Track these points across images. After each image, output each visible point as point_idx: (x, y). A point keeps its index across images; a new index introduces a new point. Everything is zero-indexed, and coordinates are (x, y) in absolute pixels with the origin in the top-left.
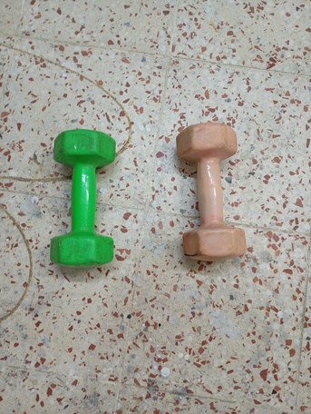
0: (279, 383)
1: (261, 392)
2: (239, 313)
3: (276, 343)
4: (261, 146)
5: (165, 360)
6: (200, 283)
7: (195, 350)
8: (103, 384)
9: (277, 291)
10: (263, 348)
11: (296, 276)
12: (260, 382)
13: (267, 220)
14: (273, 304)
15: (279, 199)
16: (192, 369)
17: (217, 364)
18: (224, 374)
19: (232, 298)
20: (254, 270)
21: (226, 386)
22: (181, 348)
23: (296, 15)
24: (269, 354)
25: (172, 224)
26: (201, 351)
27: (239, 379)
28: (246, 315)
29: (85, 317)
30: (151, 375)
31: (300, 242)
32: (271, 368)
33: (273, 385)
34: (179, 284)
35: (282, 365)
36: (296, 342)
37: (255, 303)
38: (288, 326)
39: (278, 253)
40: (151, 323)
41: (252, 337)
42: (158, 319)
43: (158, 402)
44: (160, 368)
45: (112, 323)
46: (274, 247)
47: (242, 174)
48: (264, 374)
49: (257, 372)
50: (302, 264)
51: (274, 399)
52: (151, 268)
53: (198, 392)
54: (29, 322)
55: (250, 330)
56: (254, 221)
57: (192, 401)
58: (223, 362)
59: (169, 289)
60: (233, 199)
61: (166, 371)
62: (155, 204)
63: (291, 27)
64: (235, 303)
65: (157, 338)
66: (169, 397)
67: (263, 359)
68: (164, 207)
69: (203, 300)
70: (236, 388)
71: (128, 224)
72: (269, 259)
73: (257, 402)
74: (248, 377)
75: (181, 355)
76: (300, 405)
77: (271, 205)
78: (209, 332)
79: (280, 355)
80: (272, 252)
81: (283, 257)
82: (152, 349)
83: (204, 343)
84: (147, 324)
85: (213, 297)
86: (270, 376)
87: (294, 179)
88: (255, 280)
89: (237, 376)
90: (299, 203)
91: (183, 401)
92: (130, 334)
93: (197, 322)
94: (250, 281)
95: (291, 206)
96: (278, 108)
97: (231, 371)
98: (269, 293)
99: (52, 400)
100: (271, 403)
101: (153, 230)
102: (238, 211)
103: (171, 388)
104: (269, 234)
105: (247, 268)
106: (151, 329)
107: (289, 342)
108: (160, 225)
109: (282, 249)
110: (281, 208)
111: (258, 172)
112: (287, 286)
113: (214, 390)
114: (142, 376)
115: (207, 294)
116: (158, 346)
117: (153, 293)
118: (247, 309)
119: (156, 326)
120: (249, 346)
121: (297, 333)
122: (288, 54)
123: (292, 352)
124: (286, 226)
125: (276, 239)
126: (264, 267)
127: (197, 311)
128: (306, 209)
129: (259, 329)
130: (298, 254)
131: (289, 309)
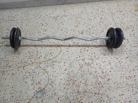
0: (102, 85)
1: (100, 87)
2: (90, 74)
3: (99, 78)
5: (79, 87)
6: (81, 71)
7: (84, 83)
8: (69, 95)
9: (96, 68)
10: (97, 79)
11: (98, 65)
12: (99, 86)
13: (90, 57)
14: (96, 71)
15: (91, 53)
16: (85, 87)
17: (89, 84)
18: (91, 86)
19: (88, 72)
20: (91, 66)
21: (92, 88)
22: (82, 83)
24: (98, 80)
25: (73, 62)
26: (86, 83)
27: (94, 86)
28: (92, 74)
29: (61, 83)
30: (78, 90)
31: (97, 59)
32: (100, 82)
33: (101, 85)
34: (78, 72)
35: (102, 81)
36: (103, 76)
37: (93, 72)
38: (100, 74)
39: (94, 62)
40: (75, 80)
41: (94, 78)
42: (76, 79)
43: (81, 95)
44: (79, 88)
45: (67, 82)
46: (93, 61)
47: (83, 51)
48: (99, 84)
49: (97, 84)
50: (99, 63)
51: (102, 88)
52: (72, 71)
53: (88, 91)
54: (50, 87)
55: (93, 77)
56: (88, 58)
57: (87, 93)
58: (90, 84)
59: (76, 73)
60: (83, 55)
61: (80, 89)
62: (69, 59)
63: (83, 27)
64: (89, 73)
66: (82, 93)
67: (97, 81)
68: (71, 60)
69: (83, 74)
70: (95, 88)
71: (65, 64)
72: (93, 64)
73: (99, 90)
74: (96, 85)
75: (82, 85)
76: (108, 88)
77: (90, 54)
78: (86, 79)
79: (100, 79)
80: (93, 62)
81: (95, 62)
82: (76, 85)
83: (86, 81)
84: (74, 81)
85: (85, 72)
86: (100, 84)
88: (91, 68)
89: (94, 85)
90: (94, 53)
91: (85, 93)
92: (71, 84)
93: (83, 78)
94: (90, 68)
95: (93, 54)
97: (92, 85)
98: (95, 69)
99: (59, 101)
100: (102, 89)
101: (70, 64)
102: (84, 57)
103: (82, 92)
104: (91, 59)
105: (89, 66)
106: (75, 81)
107: (101, 77)
108: (71, 63)
109: (94, 61)
110: (92, 55)
111: (85, 50)
112: (97, 67)
113: (91, 90)
114: (76, 91)
115: (83, 72)
116: (77, 84)
117: (73, 75)
118: (92, 73)
119: (76, 81)
120: (94, 79)
121: (102, 75)
122: (84, 31)
123: (103, 78)
124: (94, 57)
125: (93, 60)
126: (92, 65)
127: (83, 76)
128: (96, 54)
129: (95, 76)
130: (97, 61)
131: (99, 71)
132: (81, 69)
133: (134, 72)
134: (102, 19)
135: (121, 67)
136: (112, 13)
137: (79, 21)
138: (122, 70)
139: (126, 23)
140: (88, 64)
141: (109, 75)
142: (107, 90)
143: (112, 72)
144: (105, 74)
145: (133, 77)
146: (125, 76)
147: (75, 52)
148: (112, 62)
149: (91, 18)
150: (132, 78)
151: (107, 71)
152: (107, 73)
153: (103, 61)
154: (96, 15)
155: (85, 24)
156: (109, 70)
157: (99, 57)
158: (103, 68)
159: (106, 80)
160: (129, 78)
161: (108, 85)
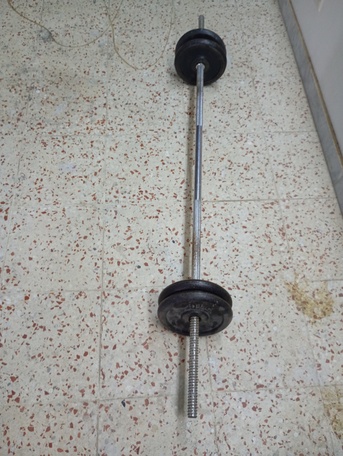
1: (32, 124)
2: (66, 113)
4: (146, 113)
5: (43, 91)
8: (31, 74)
11: (86, 132)
12: (36, 123)
16: (40, 100)
17: (43, 108)
18: (39, 111)
19: (73, 110)
21: (33, 111)
22: (49, 95)
23: (216, 120)
24: (49, 125)
25: (103, 87)
26: (48, 102)
28: (65, 116)
29: (58, 65)
30: (36, 87)
32: (42, 126)
34: (76, 92)
35: (44, 130)
36: (55, 134)
37: (71, 118)
38: (62, 130)
42: (60, 87)
43: (25, 91)
45: (57, 72)
46: (98, 122)
48: (40, 124)
49: (40, 121)
52: (82, 82)
53: (30, 103)
54: (56, 48)
55: (59, 117)
57: (26, 101)
59: (74, 88)
60: (118, 106)
61: (38, 92)
62: (111, 80)
64: (70, 111)
65: (53, 88)
66: (27, 94)
67: (46, 123)
68: (110, 83)
69: (70, 100)
70: (33, 115)
71: (100, 73)
72: (92, 121)
73: (27, 123)
74: (38, 119)
75: (45, 96)
78: (57, 104)
79: (49, 129)
82: (47, 86)
83: (51, 103)
84: (58, 84)
85: (72, 104)
87: (133, 127)
89: (38, 115)
91: (26, 98)
92: (53, 79)
93: (60, 99)
94: (81, 116)
95: (119, 127)
96: (166, 117)
97: (40, 113)
99: (24, 59)
100: (27, 128)
101: (99, 81)
102: (113, 109)
103: (31, 94)
104: (104, 120)
105: (87, 114)
108: (102, 83)
109: (98, 125)
111: (133, 114)
113: (31, 108)
114: (36, 85)
115: (73, 101)
116: (49, 88)
117: (71, 84)
118: (68, 115)
119: (57, 87)
120: (52, 118)
123: (50, 133)
126: (89, 120)
128: (119, 133)
129: (59, 121)
130: (96, 131)
131: (70, 130)
132: (81, 99)
133: (51, 202)
134: (242, 168)
135: (69, 176)
136: (272, 204)
137: (233, 112)
138: (63, 176)
139: (228, 233)
140: (92, 113)
141: (57, 147)
142: (21, 137)
143: (62, 155)
144: (61, 139)
145: (38, 196)
146: (45, 178)
147: (131, 93)
148: (89, 160)
149: (249, 143)
150: (36, 192)
151: (66, 145)
152: (61, 144)
153: (94, 144)
154: (261, 156)
155: (223, 124)
156: (67, 150)
157: (107, 136)
158: (78, 138)
159: (45, 139)
160: (37, 186)
161: (32, 139)
